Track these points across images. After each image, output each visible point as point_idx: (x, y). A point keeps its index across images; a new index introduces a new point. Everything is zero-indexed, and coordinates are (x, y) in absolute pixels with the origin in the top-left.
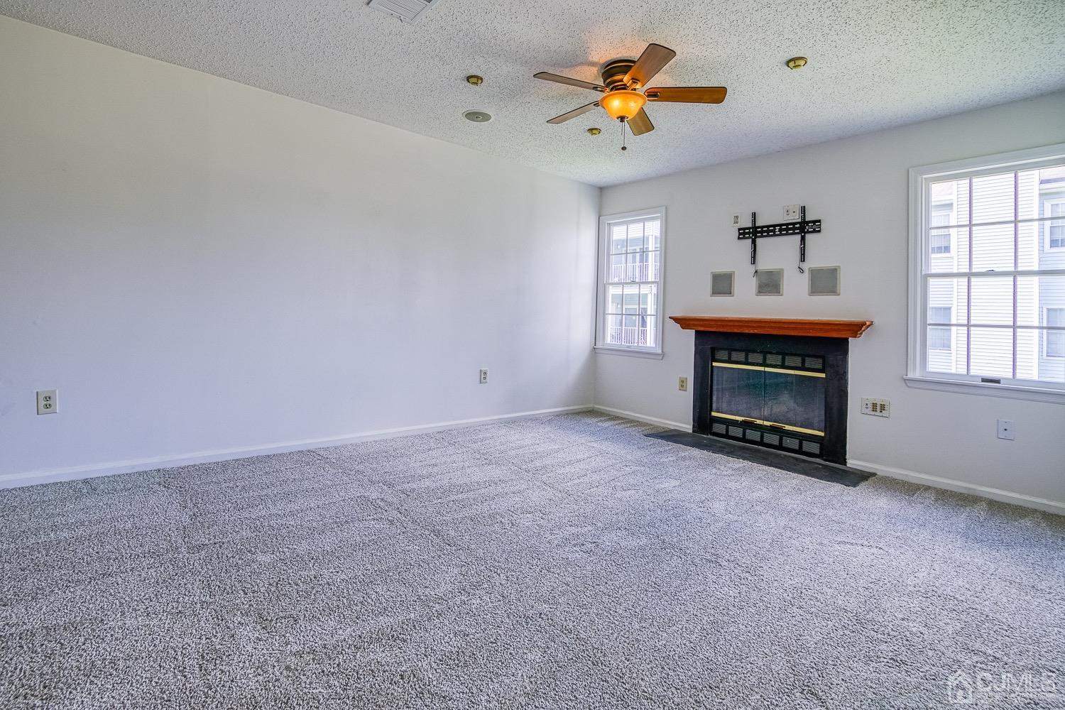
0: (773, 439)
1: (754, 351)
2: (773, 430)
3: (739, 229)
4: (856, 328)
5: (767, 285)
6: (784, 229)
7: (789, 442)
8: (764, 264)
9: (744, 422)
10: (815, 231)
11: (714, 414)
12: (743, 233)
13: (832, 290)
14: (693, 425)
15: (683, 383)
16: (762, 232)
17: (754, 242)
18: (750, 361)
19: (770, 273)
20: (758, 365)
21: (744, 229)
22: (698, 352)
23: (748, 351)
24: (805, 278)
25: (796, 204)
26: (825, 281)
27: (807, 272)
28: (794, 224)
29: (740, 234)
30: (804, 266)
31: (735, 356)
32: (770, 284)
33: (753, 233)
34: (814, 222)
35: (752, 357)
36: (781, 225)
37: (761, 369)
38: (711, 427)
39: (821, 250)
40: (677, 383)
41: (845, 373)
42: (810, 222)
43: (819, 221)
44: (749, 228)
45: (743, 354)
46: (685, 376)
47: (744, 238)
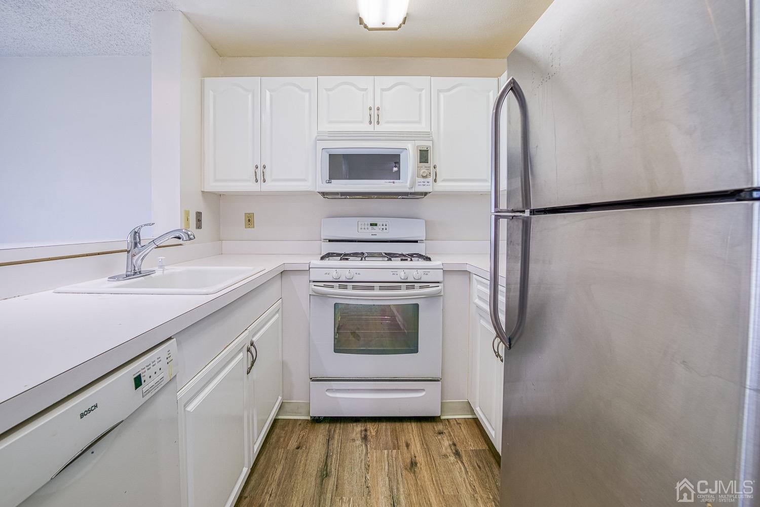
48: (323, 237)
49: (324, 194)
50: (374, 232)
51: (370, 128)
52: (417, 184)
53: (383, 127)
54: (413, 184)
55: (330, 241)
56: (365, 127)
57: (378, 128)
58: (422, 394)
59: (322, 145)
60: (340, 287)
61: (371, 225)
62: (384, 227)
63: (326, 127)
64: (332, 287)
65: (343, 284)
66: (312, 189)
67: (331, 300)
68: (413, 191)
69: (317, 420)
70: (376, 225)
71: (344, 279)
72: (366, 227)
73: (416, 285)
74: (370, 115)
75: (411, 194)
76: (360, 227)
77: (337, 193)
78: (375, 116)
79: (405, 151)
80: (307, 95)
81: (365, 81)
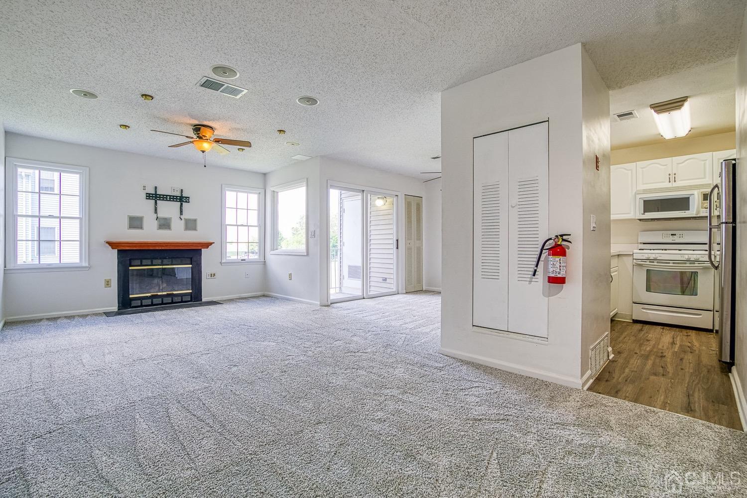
0: (169, 300)
1: (156, 258)
2: (168, 295)
3: (147, 194)
4: (207, 245)
5: (164, 225)
6: (172, 198)
7: (176, 299)
8: (161, 214)
9: (152, 296)
10: (186, 202)
11: (131, 296)
12: (149, 196)
13: (194, 228)
14: (119, 307)
15: (108, 283)
16: (160, 197)
17: (156, 203)
18: (154, 264)
19: (165, 219)
20: (159, 265)
21: (149, 194)
22: (120, 262)
23: (152, 259)
24: (183, 222)
25: (178, 187)
26: (191, 225)
27: (183, 219)
28: (177, 197)
29: (147, 196)
30: (182, 217)
31: (144, 262)
32: (165, 224)
33: (155, 197)
34: (186, 197)
35: (155, 262)
36: (170, 196)
37: (161, 267)
38: (130, 304)
39: (190, 210)
40: (103, 283)
41: (201, 263)
42: (185, 197)
43: (189, 198)
44: (153, 194)
45: (150, 261)
46: (109, 278)
47: (149, 199)
48: (639, 242)
49: (640, 220)
50: (673, 239)
51: (670, 185)
52: (701, 212)
53: (679, 183)
54: (698, 212)
55: (644, 243)
56: (667, 185)
57: (675, 185)
58: (701, 316)
59: (639, 196)
60: (650, 262)
61: (672, 235)
62: (681, 236)
63: (642, 187)
64: (646, 262)
65: (652, 261)
66: (633, 218)
67: (644, 268)
68: (699, 216)
69: (636, 322)
70: (675, 235)
71: (652, 258)
72: (668, 236)
73: (696, 262)
74: (670, 178)
75: (698, 217)
76: (664, 236)
77: (649, 219)
78: (672, 178)
79: (692, 196)
80: (630, 172)
81: (667, 160)
